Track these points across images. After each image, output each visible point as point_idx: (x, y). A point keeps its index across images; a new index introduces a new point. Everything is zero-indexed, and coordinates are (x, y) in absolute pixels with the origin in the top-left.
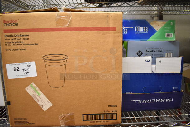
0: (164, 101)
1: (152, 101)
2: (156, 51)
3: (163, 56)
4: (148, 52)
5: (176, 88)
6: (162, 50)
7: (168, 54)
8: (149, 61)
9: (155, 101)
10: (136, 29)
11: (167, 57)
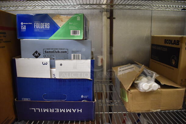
0: (70, 111)
1: (55, 110)
2: (59, 52)
3: (67, 58)
4: (47, 52)
5: (86, 97)
6: (66, 50)
7: (76, 56)
8: (46, 63)
9: (59, 110)
10: (35, 25)
11: (74, 59)
